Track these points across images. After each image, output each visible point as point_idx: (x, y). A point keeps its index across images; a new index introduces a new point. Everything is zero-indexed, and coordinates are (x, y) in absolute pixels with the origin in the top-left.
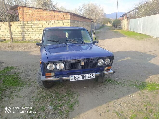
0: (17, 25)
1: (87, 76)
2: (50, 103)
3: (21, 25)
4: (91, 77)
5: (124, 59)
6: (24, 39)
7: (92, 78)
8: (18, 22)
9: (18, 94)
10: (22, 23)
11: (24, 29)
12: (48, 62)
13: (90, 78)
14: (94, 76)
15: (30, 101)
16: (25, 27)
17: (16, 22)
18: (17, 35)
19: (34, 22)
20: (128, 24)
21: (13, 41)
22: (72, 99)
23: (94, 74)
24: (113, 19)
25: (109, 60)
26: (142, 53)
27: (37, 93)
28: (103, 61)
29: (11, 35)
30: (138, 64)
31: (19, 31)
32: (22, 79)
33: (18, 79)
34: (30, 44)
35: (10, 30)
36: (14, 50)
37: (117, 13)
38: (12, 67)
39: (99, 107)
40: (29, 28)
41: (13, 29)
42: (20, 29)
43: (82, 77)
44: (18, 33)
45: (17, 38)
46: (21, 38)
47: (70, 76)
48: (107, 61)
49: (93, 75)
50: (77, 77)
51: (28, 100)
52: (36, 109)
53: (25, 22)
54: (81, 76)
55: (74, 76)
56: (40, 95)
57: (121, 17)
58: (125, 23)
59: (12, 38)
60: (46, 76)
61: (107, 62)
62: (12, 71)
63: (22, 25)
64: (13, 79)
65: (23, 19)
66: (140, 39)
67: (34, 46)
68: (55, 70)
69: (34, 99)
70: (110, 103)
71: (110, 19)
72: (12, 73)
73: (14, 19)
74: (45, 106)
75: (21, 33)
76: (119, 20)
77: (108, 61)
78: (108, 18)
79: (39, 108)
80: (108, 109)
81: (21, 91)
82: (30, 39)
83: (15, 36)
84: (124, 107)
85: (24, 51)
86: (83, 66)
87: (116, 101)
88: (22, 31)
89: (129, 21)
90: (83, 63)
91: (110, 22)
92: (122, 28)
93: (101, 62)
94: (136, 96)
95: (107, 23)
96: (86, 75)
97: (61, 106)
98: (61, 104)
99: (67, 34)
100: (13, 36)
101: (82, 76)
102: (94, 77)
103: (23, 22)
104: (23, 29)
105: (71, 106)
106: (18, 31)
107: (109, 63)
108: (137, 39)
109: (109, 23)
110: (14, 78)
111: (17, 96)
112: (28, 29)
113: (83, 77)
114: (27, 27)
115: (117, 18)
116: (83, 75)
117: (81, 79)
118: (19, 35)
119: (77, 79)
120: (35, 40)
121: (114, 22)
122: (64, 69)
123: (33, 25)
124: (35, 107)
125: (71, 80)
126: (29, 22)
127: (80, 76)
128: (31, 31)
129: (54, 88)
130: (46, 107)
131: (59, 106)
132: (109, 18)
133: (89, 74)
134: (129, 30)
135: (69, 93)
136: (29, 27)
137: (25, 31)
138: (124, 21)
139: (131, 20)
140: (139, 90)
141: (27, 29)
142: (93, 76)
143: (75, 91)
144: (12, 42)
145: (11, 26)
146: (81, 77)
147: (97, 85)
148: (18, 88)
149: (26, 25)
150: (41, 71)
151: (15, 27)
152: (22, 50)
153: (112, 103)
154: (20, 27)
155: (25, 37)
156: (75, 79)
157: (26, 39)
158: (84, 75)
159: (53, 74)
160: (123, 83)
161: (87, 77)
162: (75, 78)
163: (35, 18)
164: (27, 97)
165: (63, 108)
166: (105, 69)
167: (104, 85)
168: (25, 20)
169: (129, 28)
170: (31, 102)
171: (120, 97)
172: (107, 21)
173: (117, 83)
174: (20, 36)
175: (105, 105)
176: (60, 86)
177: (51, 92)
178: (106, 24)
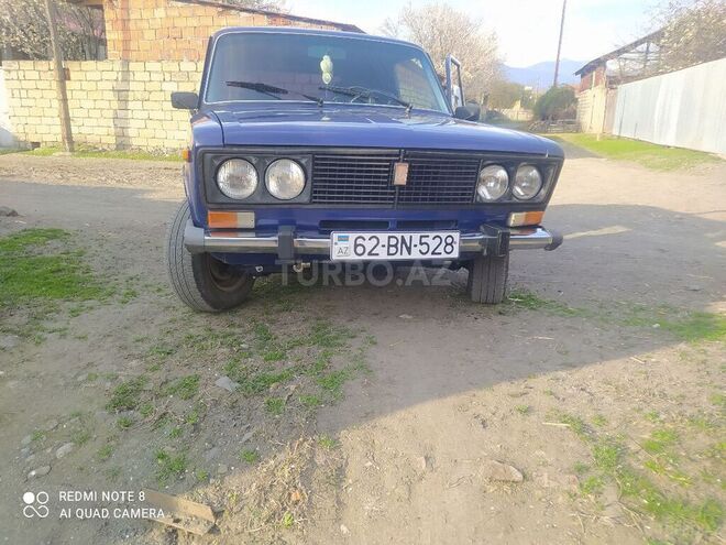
0: (96, 76)
1: (421, 244)
2: (224, 364)
3: (113, 76)
4: (440, 249)
5: (593, 233)
6: (122, 145)
7: (444, 256)
8: (101, 65)
9: (70, 327)
10: (118, 66)
11: (128, 96)
12: (224, 146)
13: (433, 253)
14: (456, 247)
15: (126, 353)
16: (133, 86)
17: (90, 65)
18: (94, 126)
19: (174, 67)
20: (610, 106)
21: (72, 150)
22: (339, 354)
23: (456, 235)
24: (538, 88)
25: (534, 173)
26: (677, 213)
27: (163, 327)
28: (502, 174)
29: (67, 120)
30: (663, 251)
31: (105, 105)
32: (95, 274)
33: (79, 273)
34: (151, 163)
35: (65, 100)
36: (74, 181)
37: (557, 64)
38: (55, 231)
39: (479, 393)
40: (150, 92)
41: (77, 94)
42: (110, 95)
43: (396, 246)
44: (96, 114)
45: (92, 139)
46: (112, 140)
47: (335, 235)
48: (524, 184)
49: (449, 240)
50: (369, 245)
51: (115, 350)
52: (150, 386)
53: (133, 66)
54: (389, 237)
55: (352, 236)
56: (176, 334)
57: (577, 74)
58: (592, 105)
59: (69, 137)
60: (211, 225)
61: (523, 188)
62: (55, 243)
63: (120, 79)
64: (53, 272)
65: (126, 50)
66: (669, 168)
67: (167, 172)
68: (258, 199)
69: (146, 346)
70: (531, 382)
71: (526, 88)
72: (52, 250)
73: (83, 51)
74: (197, 378)
75: (111, 114)
76: (567, 91)
77: (531, 180)
78: (516, 85)
79: (166, 382)
80: (522, 403)
81: (83, 315)
82: (153, 143)
83: (84, 130)
84: (609, 399)
85: (119, 185)
86: (401, 187)
87: (562, 374)
88: (115, 105)
89: (616, 94)
90: (401, 175)
91: (525, 104)
92: (578, 128)
93: (497, 180)
94: (665, 360)
95: (510, 105)
96: (416, 236)
97: (281, 377)
98: (277, 373)
99: (326, 63)
100: (74, 130)
101: (393, 242)
102: (455, 255)
103: (126, 62)
104: (122, 95)
105: (333, 384)
106: (100, 104)
107: (534, 193)
108: (653, 167)
109: (518, 105)
110: (60, 271)
111: (63, 334)
112: (146, 95)
113: (399, 246)
114: (141, 87)
115: (561, 81)
116: (399, 235)
117: (389, 254)
118: (103, 122)
119: (370, 254)
120: (175, 150)
121: (543, 99)
122: (306, 199)
123: (168, 77)
124: (147, 380)
125: (335, 257)
126: (152, 66)
127: (383, 237)
128: (157, 105)
129: (247, 312)
130: (201, 381)
131: (268, 382)
132: (520, 82)
133: (432, 235)
134: (615, 132)
135: (323, 331)
136: (149, 86)
137: (131, 105)
138: (589, 93)
139: (623, 88)
140: (679, 340)
141: (139, 96)
142: (449, 249)
143: (352, 326)
144: (68, 153)
145: (69, 79)
146: (389, 246)
147: (465, 312)
148: (74, 306)
149: (138, 76)
150: (188, 212)
151: (86, 85)
152: (112, 183)
153: (541, 382)
154: (109, 85)
155: (131, 132)
156: (360, 250)
157: (135, 142)
158: (407, 236)
159: (247, 219)
160: (595, 313)
161: (419, 247)
162: (356, 246)
163: (180, 46)
164: (110, 339)
165: (292, 387)
166: (511, 223)
167: (500, 313)
168: (133, 55)
169: (611, 127)
170: (130, 357)
171: (584, 363)
172: (510, 94)
173: (566, 310)
174: (104, 131)
175: (505, 388)
176: (277, 307)
177: (233, 325)
178: (505, 112)
